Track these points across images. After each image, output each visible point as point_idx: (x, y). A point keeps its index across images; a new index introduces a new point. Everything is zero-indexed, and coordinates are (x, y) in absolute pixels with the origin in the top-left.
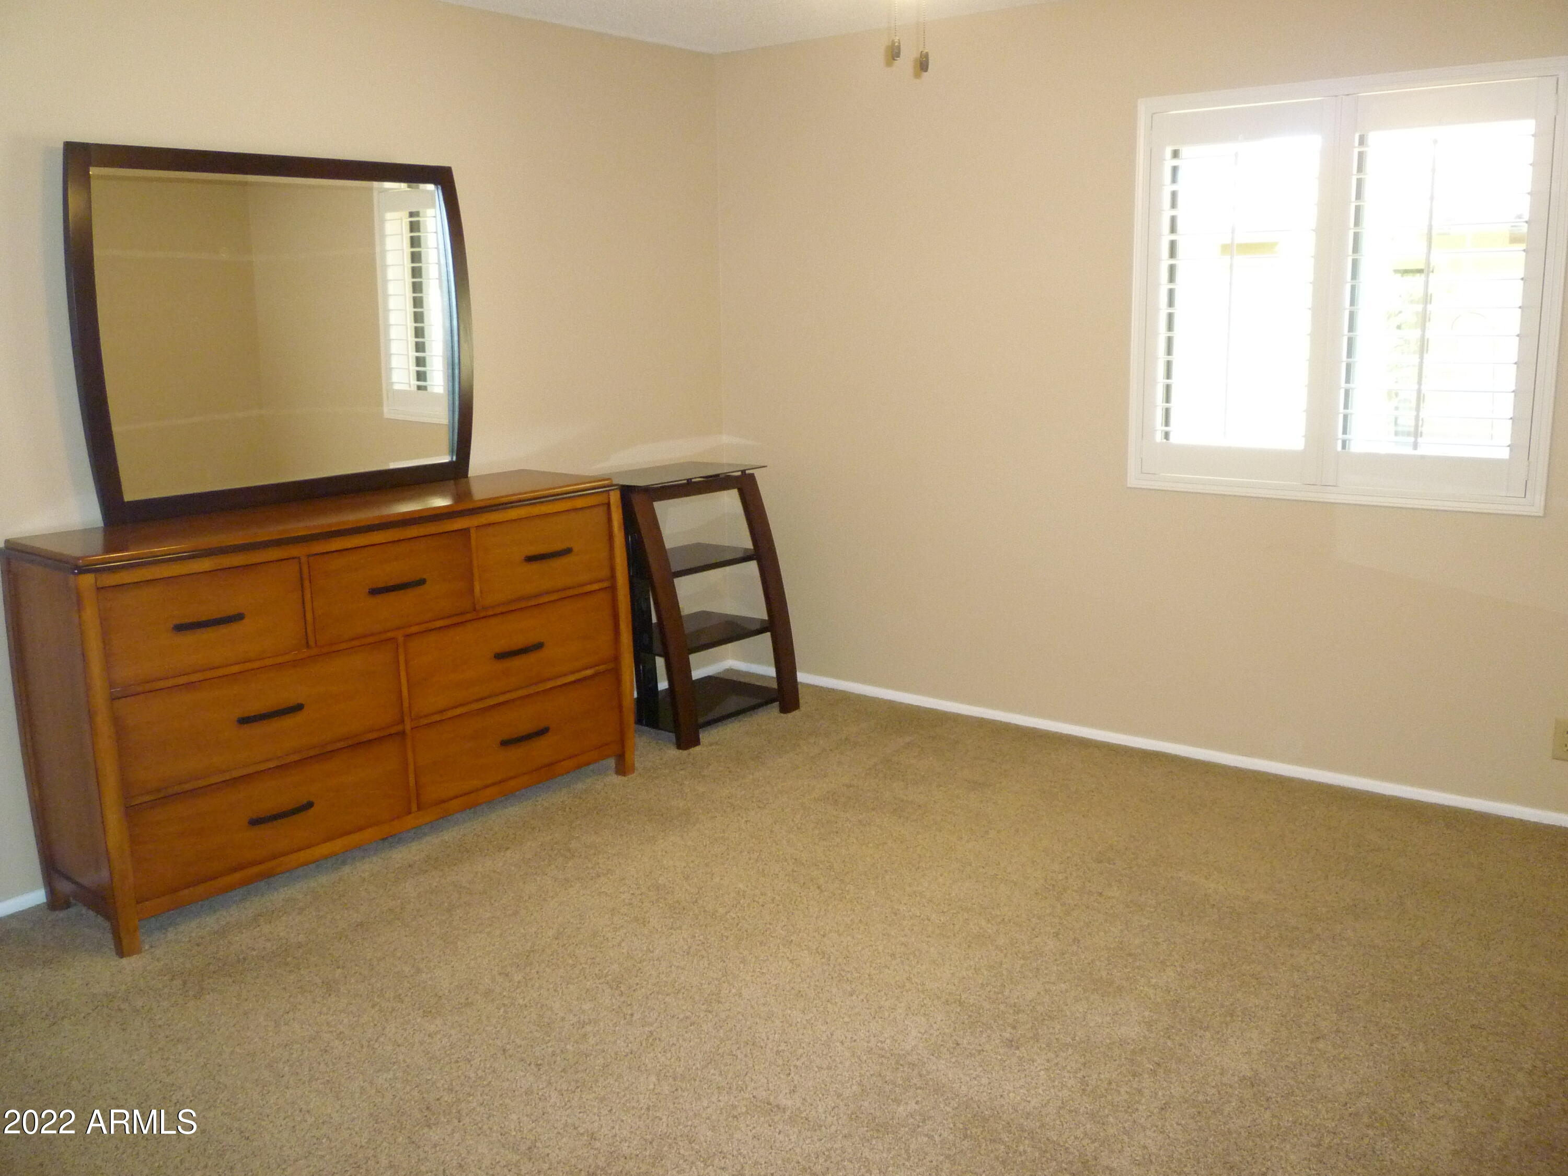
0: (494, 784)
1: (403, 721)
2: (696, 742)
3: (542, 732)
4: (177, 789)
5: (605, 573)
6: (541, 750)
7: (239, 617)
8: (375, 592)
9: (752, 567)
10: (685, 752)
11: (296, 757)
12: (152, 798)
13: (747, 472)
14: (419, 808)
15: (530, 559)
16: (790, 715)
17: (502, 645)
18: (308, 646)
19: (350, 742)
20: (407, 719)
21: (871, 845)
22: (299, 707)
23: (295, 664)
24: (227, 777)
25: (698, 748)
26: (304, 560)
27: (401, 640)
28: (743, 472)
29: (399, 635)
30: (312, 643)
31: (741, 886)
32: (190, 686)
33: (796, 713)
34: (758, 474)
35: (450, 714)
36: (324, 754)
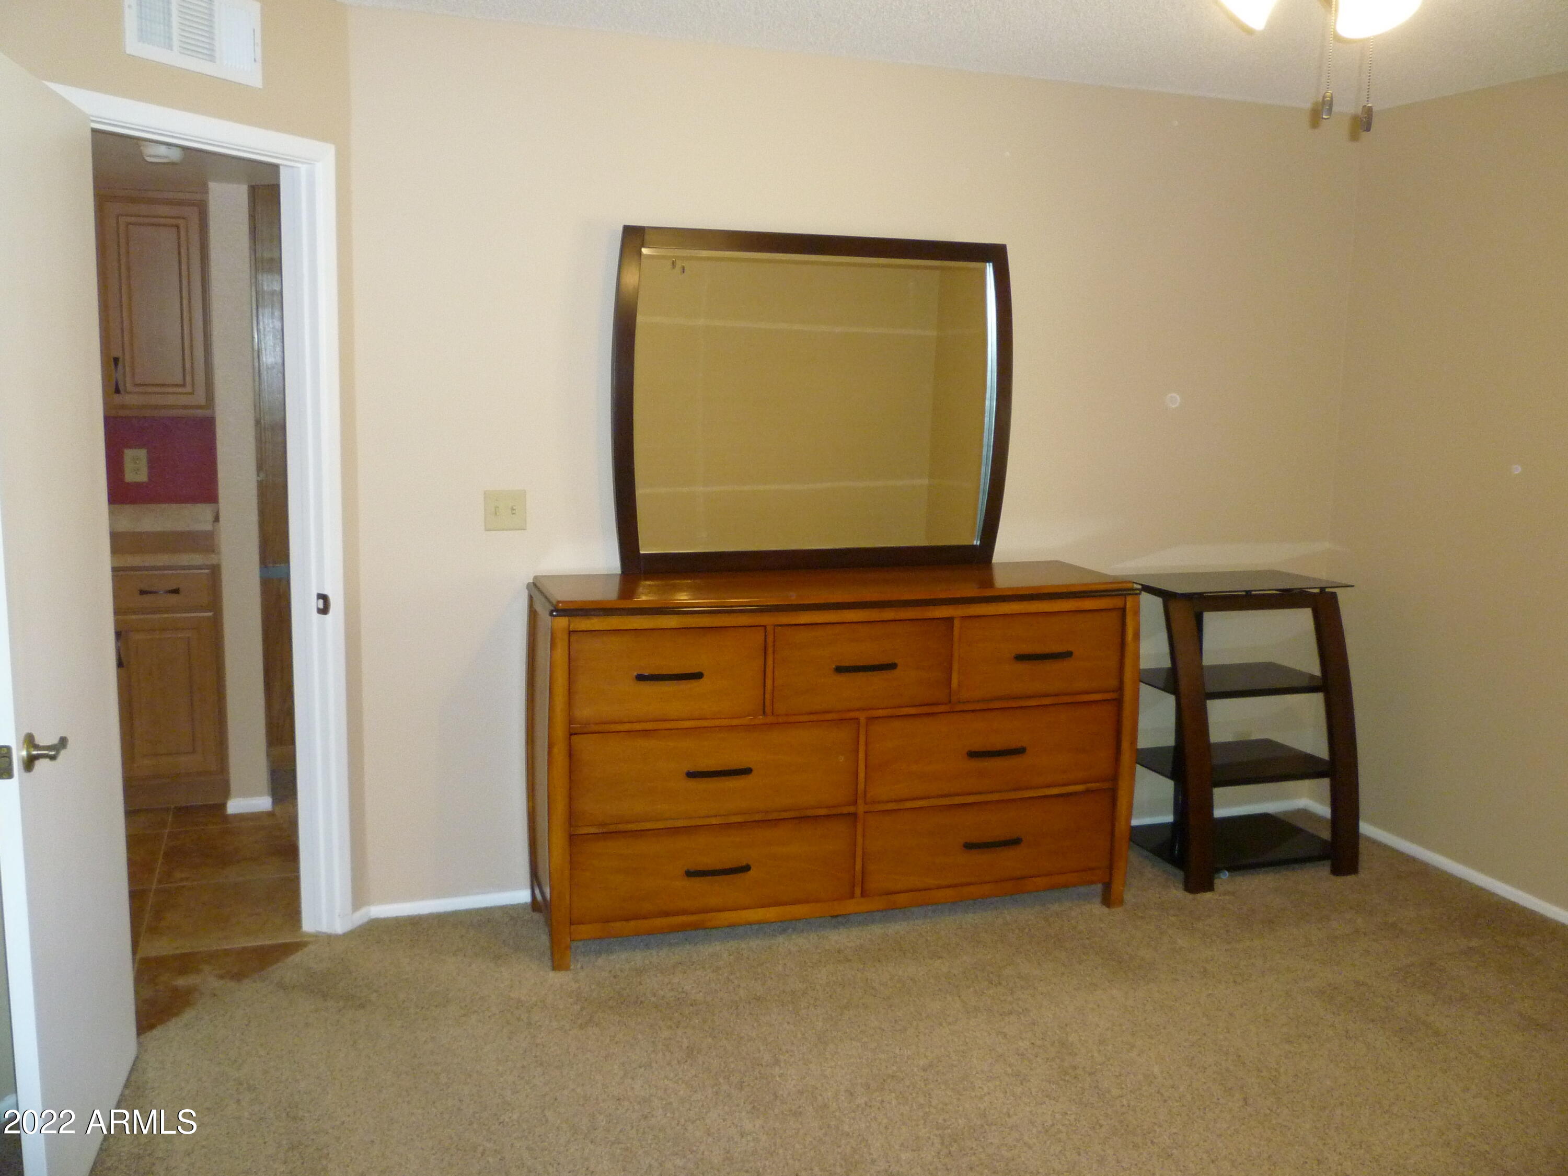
0: (948, 887)
1: (855, 803)
2: (1208, 886)
3: (1014, 842)
4: (621, 827)
5: (1114, 683)
6: (1009, 861)
7: (698, 676)
8: (840, 670)
9: (1317, 699)
10: (1190, 896)
11: (739, 819)
12: (597, 831)
13: (1327, 590)
14: (863, 895)
15: (1021, 658)
16: (1340, 880)
17: (978, 744)
18: (764, 713)
19: (797, 814)
20: (860, 801)
21: (1343, 1065)
22: (747, 771)
23: (749, 728)
24: (669, 824)
25: (1208, 895)
26: (769, 629)
27: (863, 721)
28: (1322, 589)
29: (862, 717)
30: (768, 710)
31: (1156, 1070)
32: (646, 733)
33: (1350, 879)
34: (1341, 594)
35: (909, 805)
36: (769, 822)
